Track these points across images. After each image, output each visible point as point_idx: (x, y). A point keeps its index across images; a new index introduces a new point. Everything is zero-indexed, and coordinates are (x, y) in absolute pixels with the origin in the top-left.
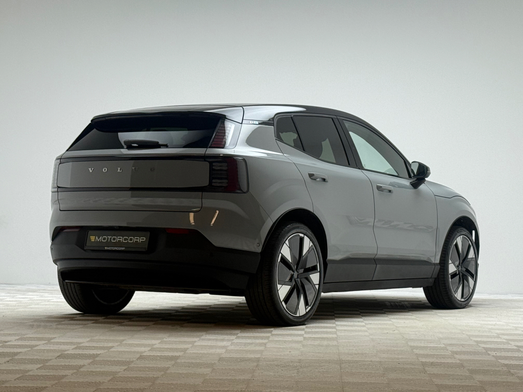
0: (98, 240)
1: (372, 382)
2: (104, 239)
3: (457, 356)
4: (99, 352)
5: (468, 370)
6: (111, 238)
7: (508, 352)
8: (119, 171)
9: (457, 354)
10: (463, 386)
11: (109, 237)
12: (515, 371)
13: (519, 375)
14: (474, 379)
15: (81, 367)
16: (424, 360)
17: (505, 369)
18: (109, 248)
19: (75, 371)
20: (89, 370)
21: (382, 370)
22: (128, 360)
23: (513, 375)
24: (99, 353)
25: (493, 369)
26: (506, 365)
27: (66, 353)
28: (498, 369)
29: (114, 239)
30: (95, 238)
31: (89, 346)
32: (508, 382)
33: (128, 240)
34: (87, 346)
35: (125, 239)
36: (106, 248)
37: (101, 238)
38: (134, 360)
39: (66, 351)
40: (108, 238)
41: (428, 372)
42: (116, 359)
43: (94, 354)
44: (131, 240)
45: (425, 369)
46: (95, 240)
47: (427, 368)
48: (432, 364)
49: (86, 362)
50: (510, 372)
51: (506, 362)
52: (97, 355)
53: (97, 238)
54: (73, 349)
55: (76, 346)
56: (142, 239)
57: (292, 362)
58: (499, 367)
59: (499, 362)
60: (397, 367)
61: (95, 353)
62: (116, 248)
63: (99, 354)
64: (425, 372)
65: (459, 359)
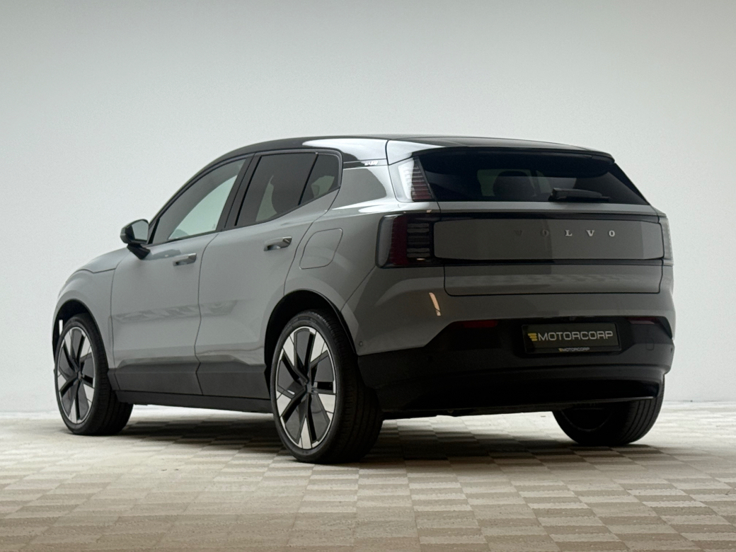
0: (543, 339)
1: (464, 542)
2: (552, 336)
3: (584, 499)
4: (56, 514)
5: (601, 518)
6: (562, 335)
7: (656, 488)
8: (568, 235)
9: (582, 496)
10: (595, 543)
11: (560, 333)
12: (668, 517)
13: (674, 523)
14: (610, 532)
15: (32, 538)
16: (536, 506)
17: (654, 514)
18: (565, 350)
19: (24, 545)
20: (45, 542)
21: (477, 524)
22: (101, 525)
23: (665, 523)
24: (57, 516)
25: (636, 515)
26: (655, 509)
27: (7, 517)
28: (643, 515)
29: (567, 336)
30: (537, 336)
31: (41, 506)
32: (659, 534)
33: (588, 335)
34: (37, 506)
35: (584, 335)
36: (561, 350)
37: (546, 335)
38: (111, 524)
39: (7, 514)
40: (558, 335)
41: (543, 525)
42: (84, 525)
43: (50, 518)
44: (593, 335)
45: (538, 521)
46: (538, 338)
47: (541, 519)
48: (549, 513)
49: (39, 530)
50: (660, 518)
51: (654, 504)
52: (56, 520)
53: (539, 335)
54: (17, 512)
55: (20, 507)
56: (608, 334)
57: (344, 517)
58: (644, 512)
59: (644, 505)
60: (499, 518)
61: (51, 516)
62: (575, 349)
63: (57, 518)
64: (539, 524)
65: (586, 503)
